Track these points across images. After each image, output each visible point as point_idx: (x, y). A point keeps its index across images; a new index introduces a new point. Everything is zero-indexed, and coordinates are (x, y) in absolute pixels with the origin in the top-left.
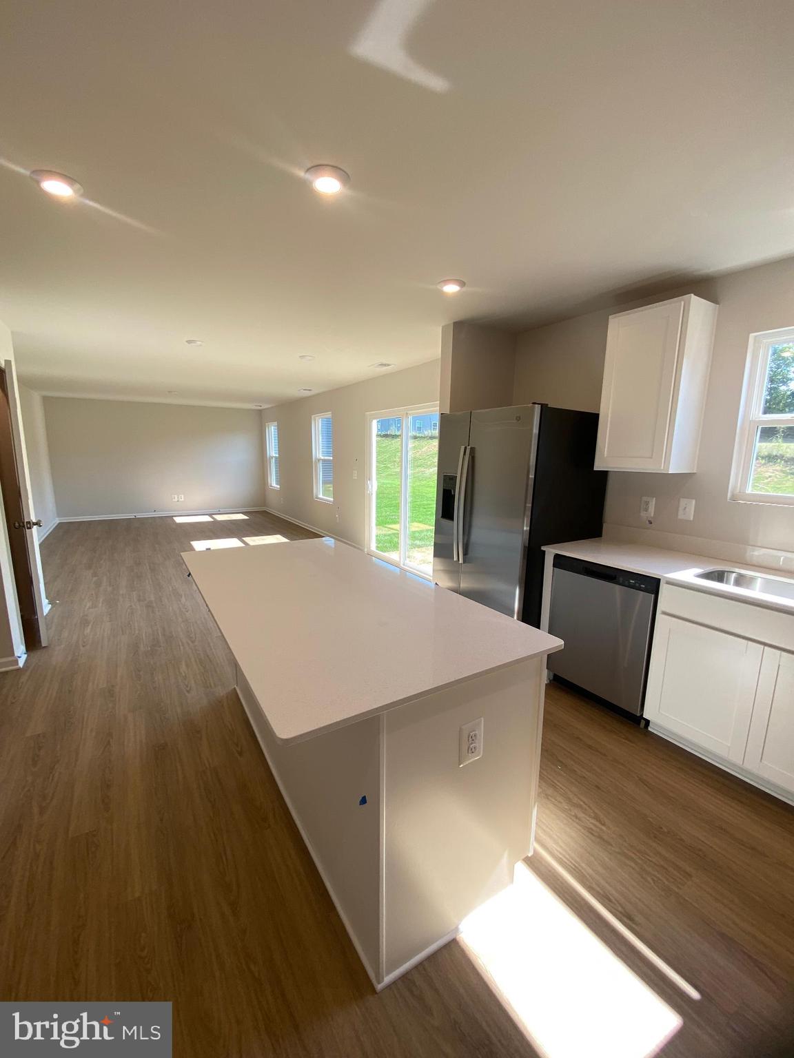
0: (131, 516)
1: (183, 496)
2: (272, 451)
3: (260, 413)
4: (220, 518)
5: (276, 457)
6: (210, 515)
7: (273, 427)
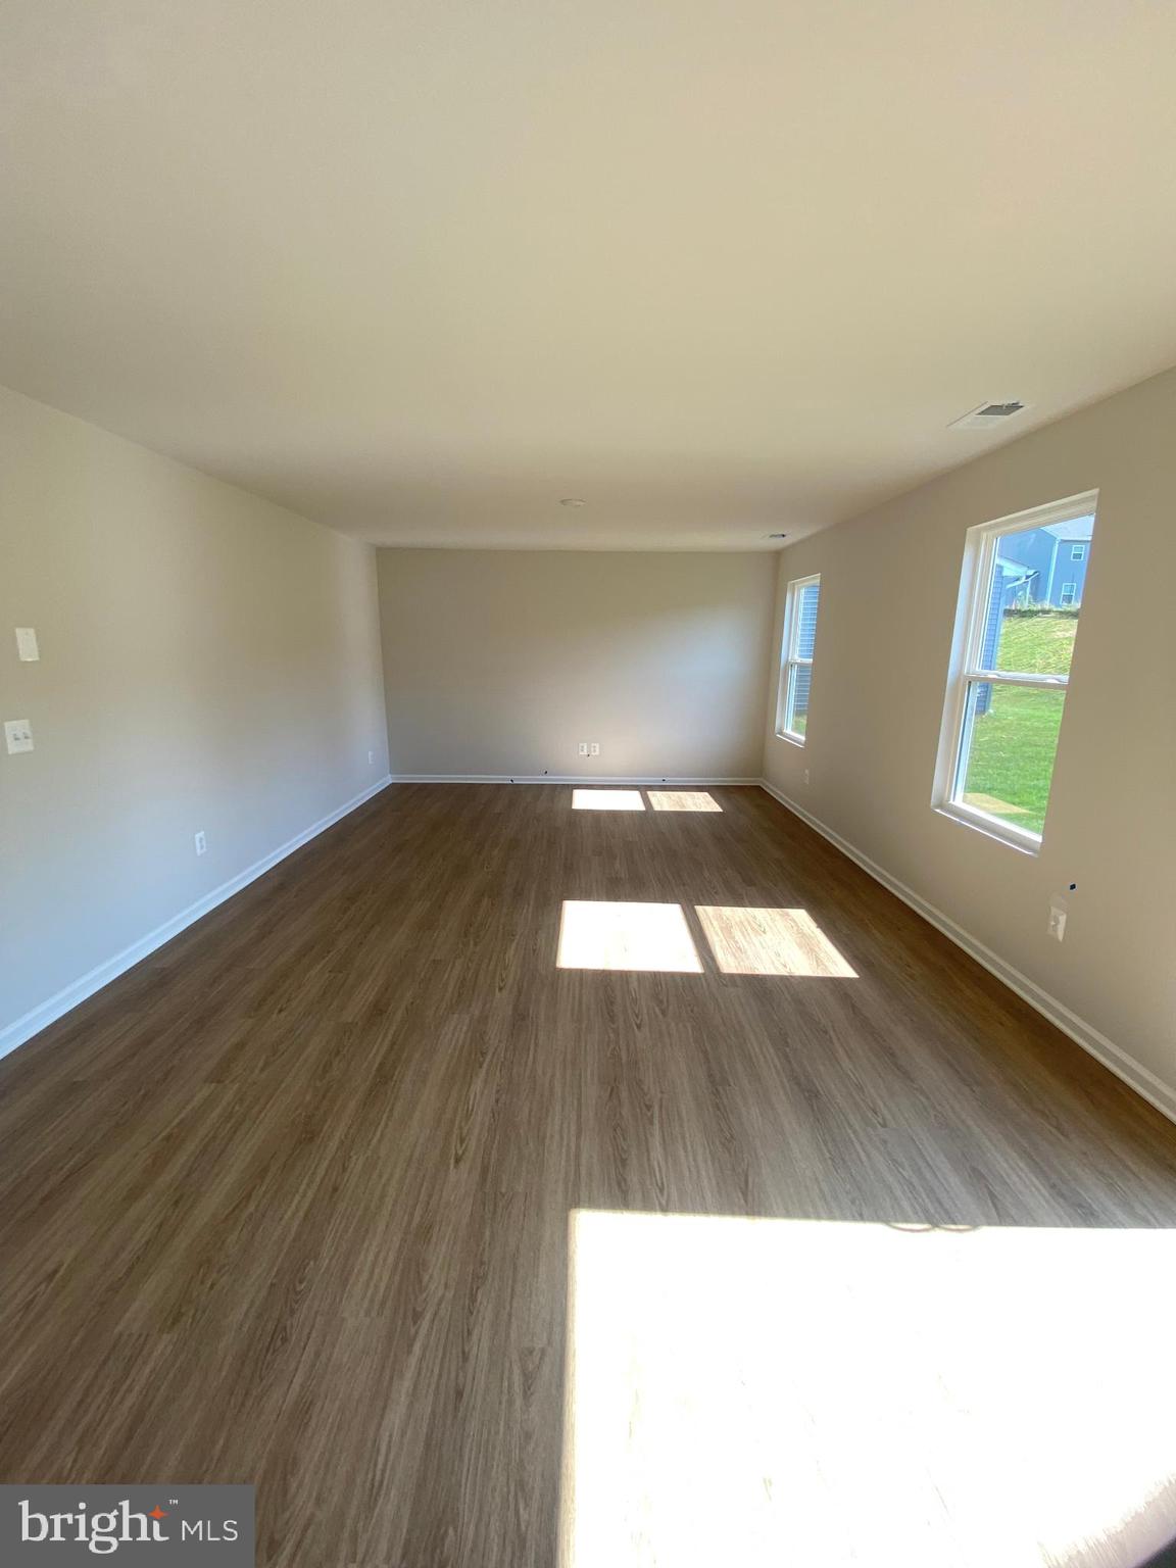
0: (504, 779)
1: (597, 745)
2: (796, 647)
3: (777, 555)
4: (663, 802)
5: (802, 666)
6: (644, 789)
7: (803, 591)
